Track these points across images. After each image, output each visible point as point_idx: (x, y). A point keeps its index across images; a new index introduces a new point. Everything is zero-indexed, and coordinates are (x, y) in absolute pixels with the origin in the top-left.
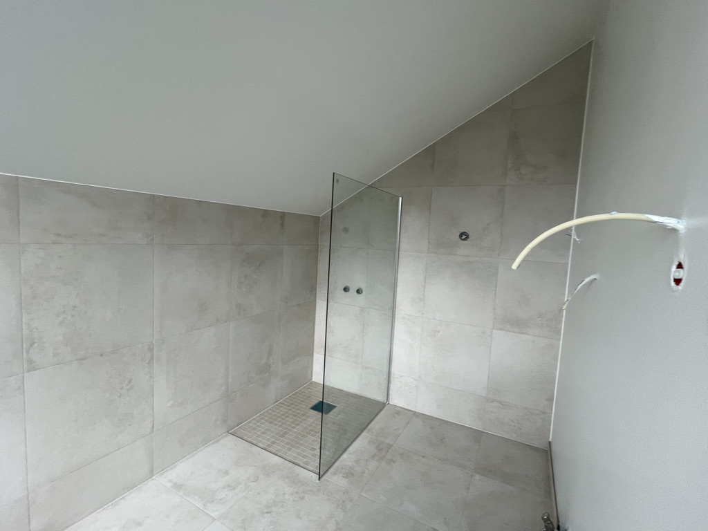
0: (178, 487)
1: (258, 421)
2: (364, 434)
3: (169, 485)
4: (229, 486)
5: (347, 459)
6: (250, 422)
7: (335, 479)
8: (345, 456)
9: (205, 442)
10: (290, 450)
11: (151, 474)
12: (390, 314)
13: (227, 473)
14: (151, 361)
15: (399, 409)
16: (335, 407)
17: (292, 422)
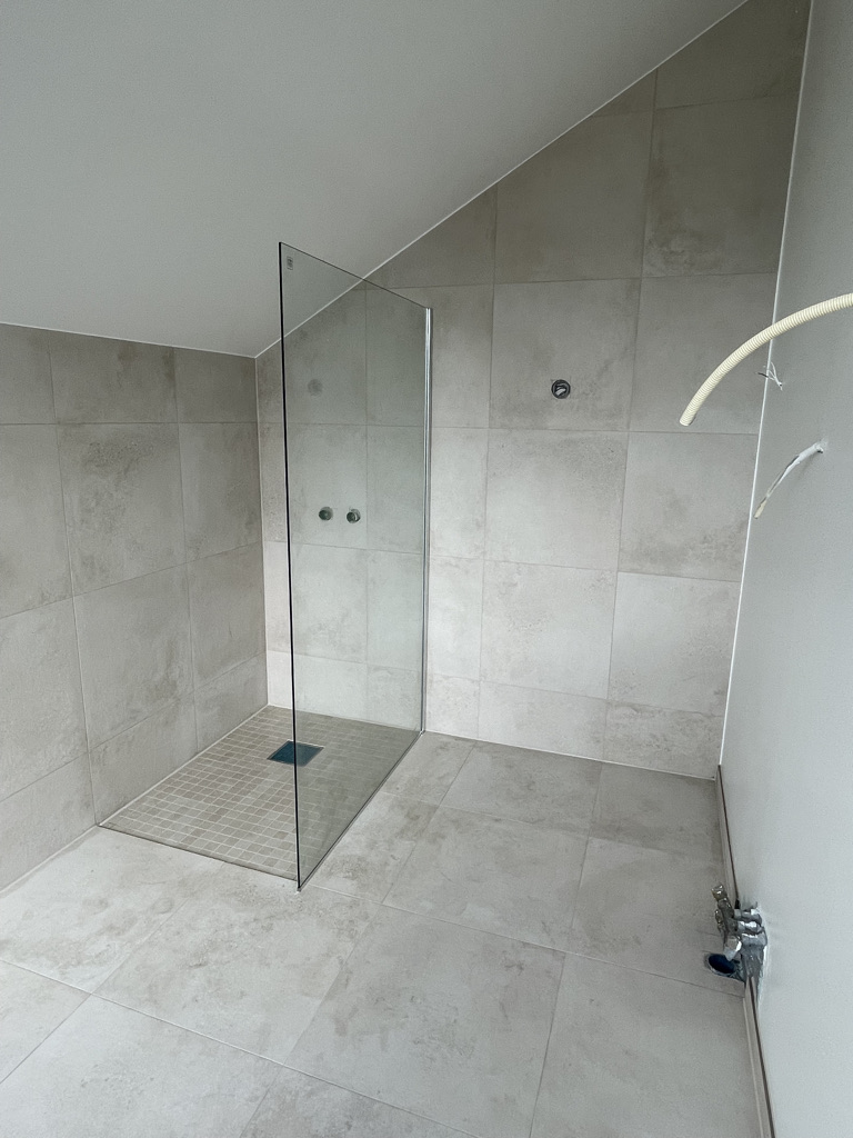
1: (160, 796)
2: (382, 793)
4: (111, 928)
5: (351, 844)
6: (143, 800)
7: (330, 884)
8: (346, 839)
10: (232, 842)
13: (103, 903)
15: (445, 740)
16: (318, 750)
17: (233, 790)
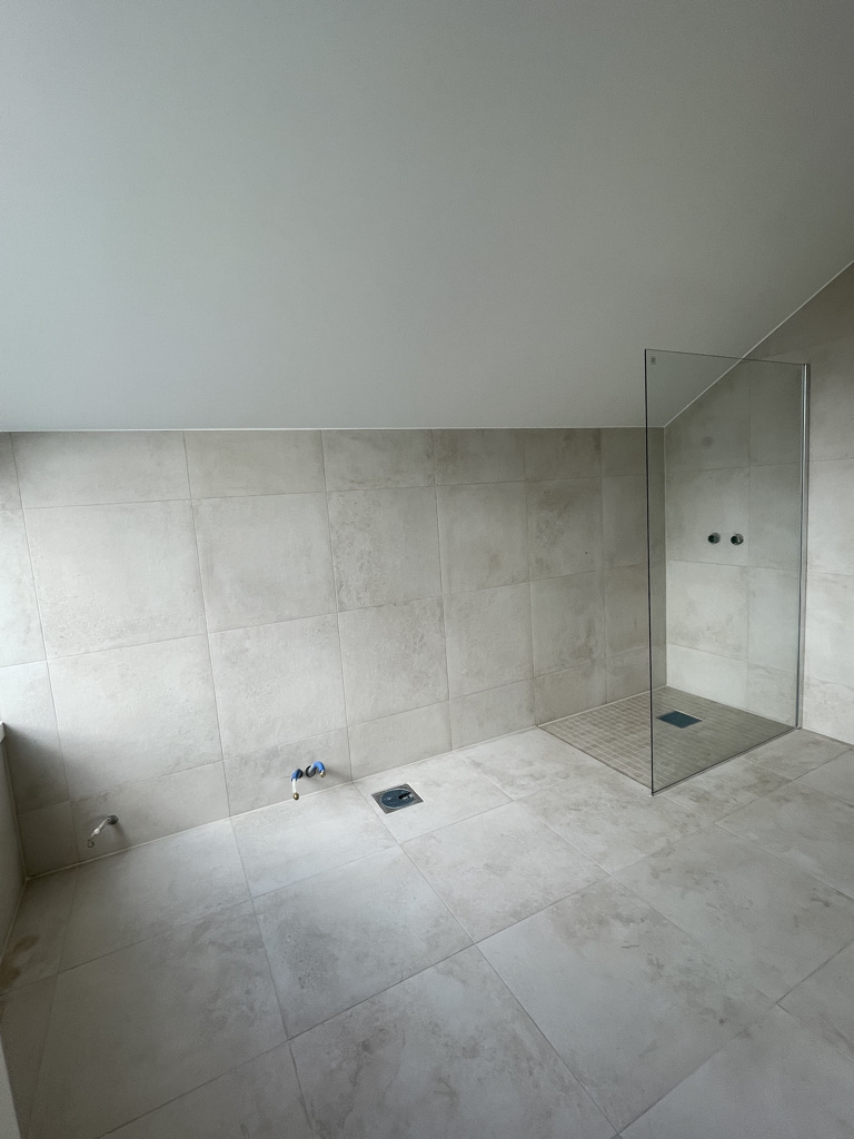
0: (478, 765)
1: (577, 721)
2: (742, 758)
3: (467, 761)
4: (532, 776)
5: (702, 781)
6: (566, 720)
7: (676, 799)
8: (699, 777)
9: (509, 729)
10: (616, 757)
11: (450, 748)
12: (796, 575)
13: (531, 764)
14: (441, 619)
15: (819, 738)
16: (698, 721)
17: (626, 729)
